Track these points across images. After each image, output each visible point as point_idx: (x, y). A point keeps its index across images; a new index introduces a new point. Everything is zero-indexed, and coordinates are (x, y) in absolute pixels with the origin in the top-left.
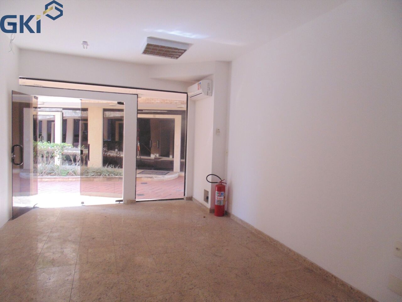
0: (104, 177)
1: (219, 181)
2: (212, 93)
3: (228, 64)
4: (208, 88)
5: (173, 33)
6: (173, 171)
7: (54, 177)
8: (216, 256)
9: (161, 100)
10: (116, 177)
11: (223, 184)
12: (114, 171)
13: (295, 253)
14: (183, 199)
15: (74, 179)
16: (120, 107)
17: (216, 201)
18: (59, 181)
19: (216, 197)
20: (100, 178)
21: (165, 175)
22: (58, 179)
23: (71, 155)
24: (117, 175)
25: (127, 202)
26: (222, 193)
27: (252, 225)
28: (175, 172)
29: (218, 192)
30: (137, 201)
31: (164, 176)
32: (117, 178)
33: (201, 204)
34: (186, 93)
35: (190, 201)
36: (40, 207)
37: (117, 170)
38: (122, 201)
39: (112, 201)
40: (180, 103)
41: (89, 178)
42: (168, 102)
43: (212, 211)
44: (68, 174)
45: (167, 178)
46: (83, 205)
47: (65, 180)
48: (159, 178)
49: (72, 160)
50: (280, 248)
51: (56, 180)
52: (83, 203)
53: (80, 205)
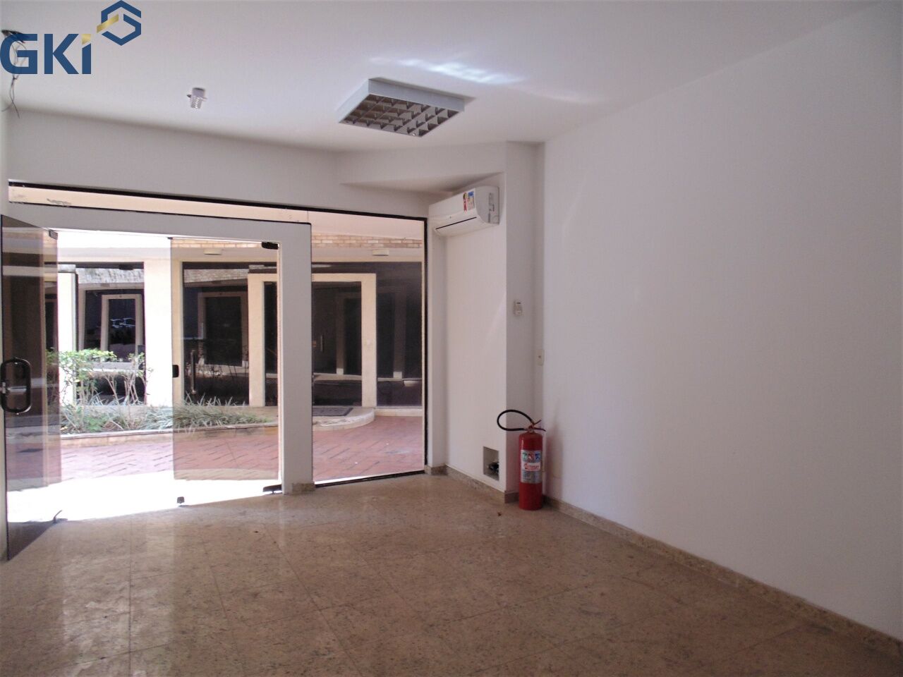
0: (199, 428)
1: (526, 424)
2: (499, 216)
3: (534, 149)
4: (490, 204)
5: (440, 69)
6: (360, 404)
7: (69, 435)
8: (588, 613)
9: (336, 238)
10: (229, 427)
11: (536, 431)
12: (222, 414)
13: (766, 589)
14: (422, 472)
15: (123, 439)
16: (268, 255)
17: (522, 473)
18: (84, 446)
19: (523, 463)
20: (188, 431)
21: (345, 415)
22: (80, 441)
23: (111, 380)
24: (229, 422)
25: (293, 490)
26: (536, 455)
27: (627, 526)
28: (365, 408)
29: (528, 452)
30: (318, 486)
31: (343, 418)
32: (231, 429)
33: (477, 482)
34: (425, 220)
35: (443, 478)
36: (69, 520)
37: (230, 409)
38: (279, 487)
39: (253, 488)
40: (382, 245)
41: (161, 433)
42: (354, 242)
43: (511, 498)
44: (105, 426)
45: (352, 422)
46: (183, 504)
47: (98, 441)
48: (334, 423)
49: (114, 391)
50: (719, 579)
51: (75, 442)
52: (181, 500)
53: (176, 505)
